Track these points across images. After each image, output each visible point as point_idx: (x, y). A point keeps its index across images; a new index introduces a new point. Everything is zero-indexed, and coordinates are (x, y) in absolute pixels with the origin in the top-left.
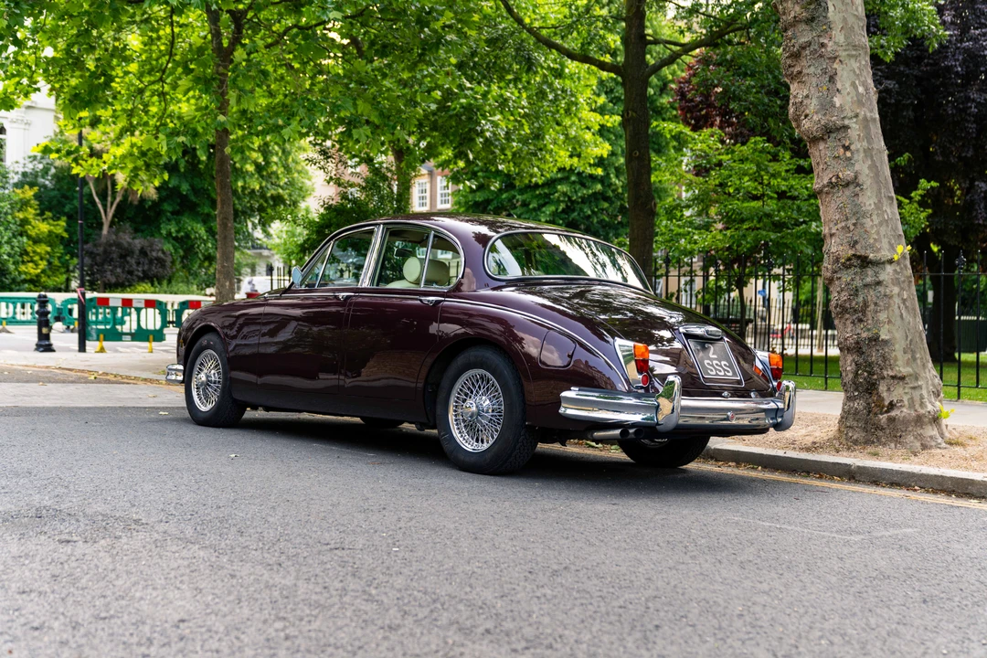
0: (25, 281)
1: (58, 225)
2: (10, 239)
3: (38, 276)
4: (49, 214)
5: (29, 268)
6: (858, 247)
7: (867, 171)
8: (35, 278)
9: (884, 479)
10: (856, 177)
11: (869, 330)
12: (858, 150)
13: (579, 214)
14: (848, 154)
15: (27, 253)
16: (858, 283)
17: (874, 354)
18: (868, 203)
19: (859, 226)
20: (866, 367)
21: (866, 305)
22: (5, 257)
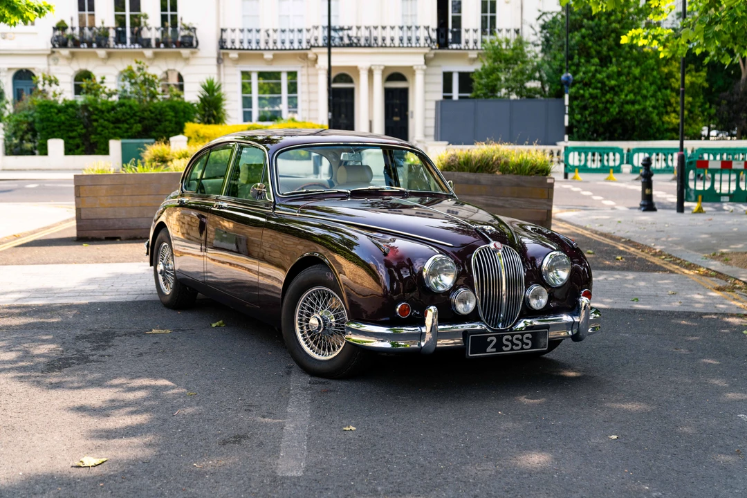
0: (667, 130)
1: (700, 76)
2: (655, 92)
5: (672, 118)
8: (677, 126)
15: (671, 105)
22: (650, 109)
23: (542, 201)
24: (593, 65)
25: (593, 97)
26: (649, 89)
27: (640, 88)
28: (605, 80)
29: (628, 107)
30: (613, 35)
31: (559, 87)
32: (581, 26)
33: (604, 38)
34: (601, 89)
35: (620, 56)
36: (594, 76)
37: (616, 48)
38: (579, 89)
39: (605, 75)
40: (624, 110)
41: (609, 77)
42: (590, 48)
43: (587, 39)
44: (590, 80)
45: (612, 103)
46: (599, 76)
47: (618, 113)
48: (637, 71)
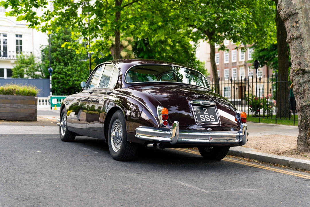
6: (301, 65)
7: (306, 32)
9: (300, 167)
10: (300, 35)
11: (306, 102)
12: (302, 23)
14: (298, 25)
16: (301, 81)
17: (308, 112)
18: (306, 46)
19: (302, 56)
20: (305, 118)
21: (304, 91)
23: (33, 105)
24: (62, 66)
25: (62, 78)
26: (84, 76)
27: (80, 75)
28: (67, 71)
29: (76, 82)
30: (69, 54)
31: (48, 74)
32: (57, 50)
33: (66, 55)
34: (65, 75)
35: (72, 63)
36: (62, 70)
37: (71, 59)
38: (56, 75)
39: (66, 69)
40: (74, 84)
41: (68, 70)
42: (60, 59)
43: (59, 56)
44: (60, 71)
45: (69, 80)
46: (64, 70)
47: (72, 85)
48: (79, 69)
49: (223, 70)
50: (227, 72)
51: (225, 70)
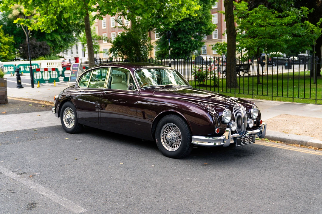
0: (2, 58)
3: (6, 56)
4: (8, 35)
5: (3, 54)
13: (182, 26)
15: (2, 49)
23: (3, 88)
49: (110, 33)
50: (114, 35)
51: (112, 33)
